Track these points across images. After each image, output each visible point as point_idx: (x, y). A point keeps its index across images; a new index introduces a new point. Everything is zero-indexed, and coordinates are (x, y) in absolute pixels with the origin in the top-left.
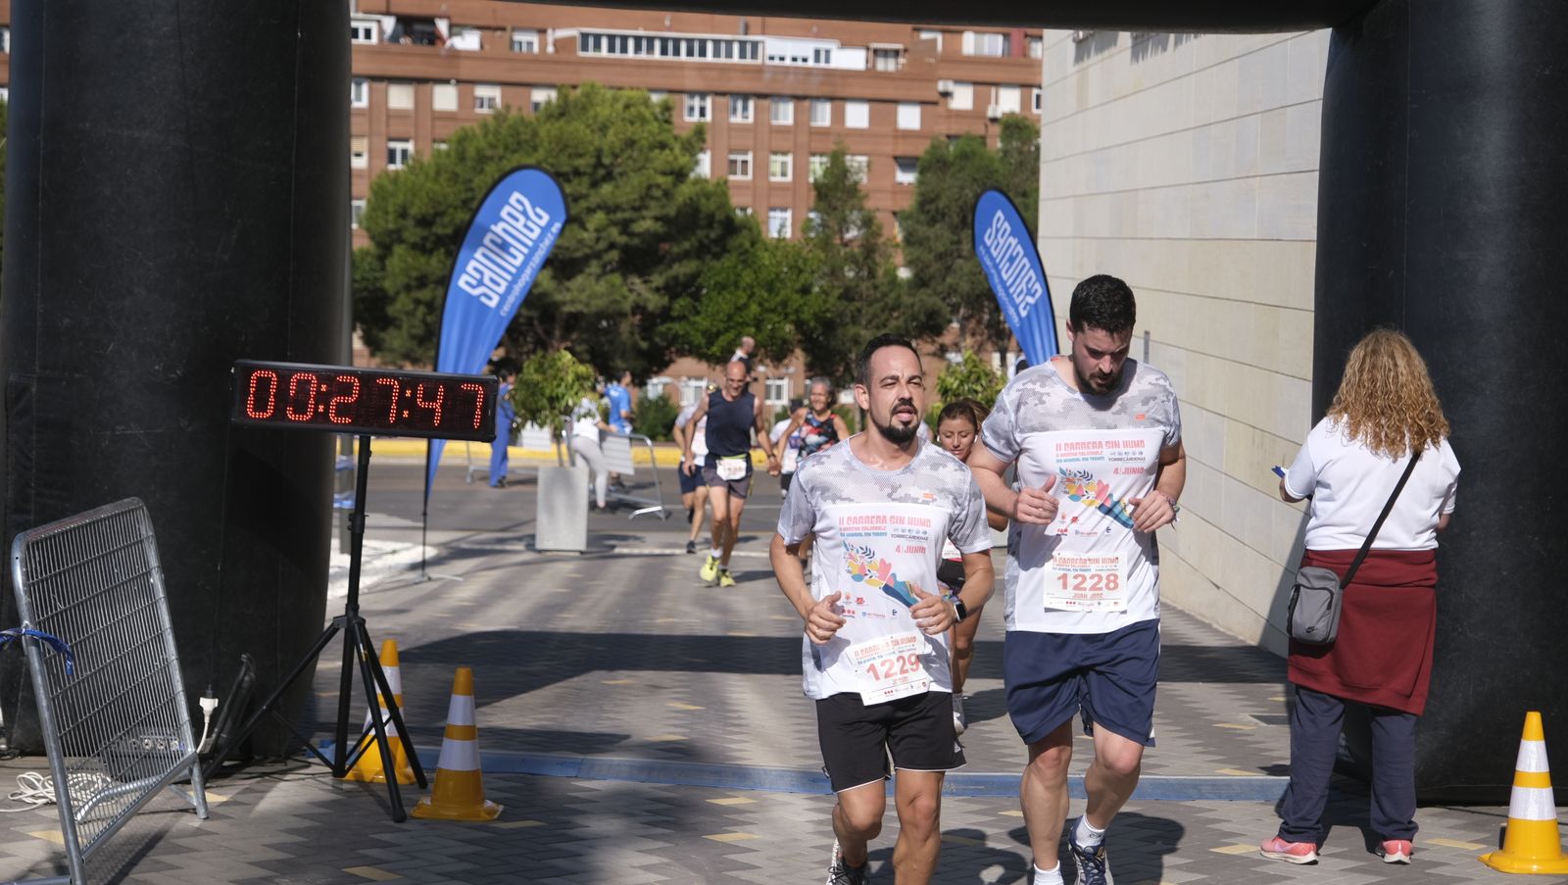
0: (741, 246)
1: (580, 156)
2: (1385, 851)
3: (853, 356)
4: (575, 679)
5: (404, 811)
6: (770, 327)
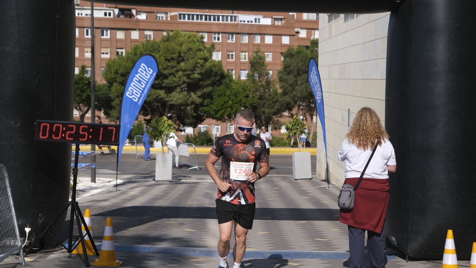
0: (226, 82)
1: (174, 53)
3: (263, 117)
4: (156, 221)
5: (89, 263)
6: (236, 108)
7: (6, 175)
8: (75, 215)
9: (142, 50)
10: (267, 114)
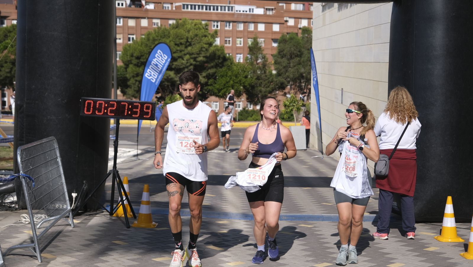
0: (228, 64)
1: (182, 39)
2: (407, 236)
3: (260, 96)
5: (129, 225)
6: (236, 87)
7: (56, 146)
8: (116, 181)
9: (154, 36)
10: (263, 92)
